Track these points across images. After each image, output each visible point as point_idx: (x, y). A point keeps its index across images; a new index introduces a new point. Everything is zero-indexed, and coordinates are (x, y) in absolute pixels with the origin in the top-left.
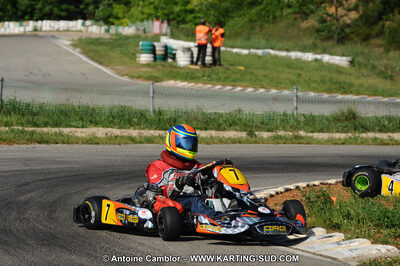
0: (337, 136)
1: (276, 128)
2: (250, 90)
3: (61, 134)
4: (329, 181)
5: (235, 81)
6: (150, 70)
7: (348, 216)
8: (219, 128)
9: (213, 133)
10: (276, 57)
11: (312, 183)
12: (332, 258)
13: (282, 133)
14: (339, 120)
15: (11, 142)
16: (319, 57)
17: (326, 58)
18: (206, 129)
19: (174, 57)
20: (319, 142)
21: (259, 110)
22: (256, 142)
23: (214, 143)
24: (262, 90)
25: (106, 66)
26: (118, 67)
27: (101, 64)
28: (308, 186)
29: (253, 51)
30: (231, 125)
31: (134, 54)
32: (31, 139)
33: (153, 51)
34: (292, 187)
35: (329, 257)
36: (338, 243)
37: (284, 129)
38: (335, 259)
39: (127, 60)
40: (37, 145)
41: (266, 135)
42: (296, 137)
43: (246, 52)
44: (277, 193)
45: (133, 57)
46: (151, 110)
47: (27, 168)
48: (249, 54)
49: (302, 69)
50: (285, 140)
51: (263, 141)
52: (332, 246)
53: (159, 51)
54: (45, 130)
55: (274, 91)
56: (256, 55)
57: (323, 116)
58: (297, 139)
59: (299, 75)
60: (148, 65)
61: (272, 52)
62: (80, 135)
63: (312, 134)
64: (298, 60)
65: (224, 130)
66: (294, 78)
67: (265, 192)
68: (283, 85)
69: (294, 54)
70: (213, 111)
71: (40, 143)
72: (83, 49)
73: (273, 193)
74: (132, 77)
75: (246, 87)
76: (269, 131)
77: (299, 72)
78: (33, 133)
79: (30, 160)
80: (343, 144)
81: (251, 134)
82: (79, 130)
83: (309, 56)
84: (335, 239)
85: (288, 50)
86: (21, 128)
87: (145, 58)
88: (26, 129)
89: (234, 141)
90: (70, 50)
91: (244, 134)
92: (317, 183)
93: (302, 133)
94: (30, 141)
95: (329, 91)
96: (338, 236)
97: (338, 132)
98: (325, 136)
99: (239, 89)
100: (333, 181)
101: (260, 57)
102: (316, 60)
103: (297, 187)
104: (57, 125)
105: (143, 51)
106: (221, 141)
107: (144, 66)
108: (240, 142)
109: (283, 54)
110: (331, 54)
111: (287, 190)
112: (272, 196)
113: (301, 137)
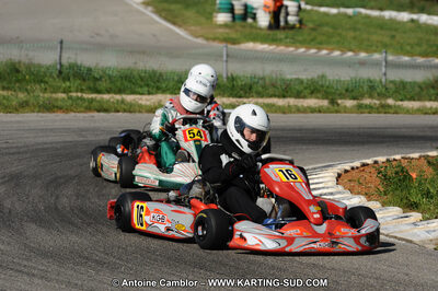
0: (429, 104)
1: (362, 96)
2: (337, 53)
3: (123, 101)
4: (412, 156)
5: (321, 43)
6: (227, 31)
7: (428, 194)
8: (298, 95)
9: (292, 101)
10: (368, 17)
11: (392, 157)
12: (407, 241)
13: (367, 101)
14: (433, 87)
15: (67, 110)
16: (415, 17)
17: (424, 18)
18: (284, 97)
19: (254, 17)
20: (408, 112)
21: (345, 75)
22: (337, 112)
23: (291, 112)
24: (350, 54)
25: (180, 26)
26: (193, 28)
27: (174, 23)
28: (388, 160)
29: (342, 10)
30: (312, 93)
31: (211, 14)
32: (90, 107)
33: (231, 10)
34: (369, 161)
35: (403, 240)
36: (415, 224)
37: (371, 97)
38: (411, 242)
39: (203, 20)
40: (96, 114)
41: (349, 103)
42: (383, 106)
43: (334, 11)
44: (353, 168)
45: (210, 16)
46: (225, 76)
47: (81, 139)
48: (339, 14)
49: (396, 30)
50: (370, 109)
51: (346, 110)
52: (409, 227)
53: (239, 9)
54: (106, 97)
55: (363, 55)
56: (345, 15)
57: (415, 83)
58: (384, 108)
59: (393, 37)
60: (225, 26)
61: (363, 11)
62: (143, 103)
63: (400, 103)
64: (392, 20)
65: (304, 97)
66: (387, 40)
67: (339, 167)
68: (374, 48)
69: (387, 14)
70: (294, 77)
71: (99, 111)
72: (155, 7)
73: (348, 168)
74: (207, 39)
75: (332, 50)
76: (354, 99)
77: (394, 33)
78: (92, 100)
79: (87, 130)
80: (434, 114)
81: (333, 102)
82: (144, 97)
83: (405, 16)
84: (412, 220)
85: (381, 9)
86: (79, 94)
87: (223, 18)
88: (85, 96)
89: (313, 110)
90: (141, 8)
91: (325, 103)
92: (398, 157)
93: (390, 101)
94: (88, 109)
95: (425, 55)
96: (416, 216)
97: (430, 100)
98: (415, 105)
99: (324, 52)
100: (416, 155)
101: (350, 17)
102: (412, 21)
103: (376, 162)
104: (120, 91)
105: (220, 10)
106: (299, 110)
107: (221, 26)
108: (320, 112)
109: (375, 13)
110: (429, 14)
111: (364, 165)
112: (346, 171)
113: (389, 106)
